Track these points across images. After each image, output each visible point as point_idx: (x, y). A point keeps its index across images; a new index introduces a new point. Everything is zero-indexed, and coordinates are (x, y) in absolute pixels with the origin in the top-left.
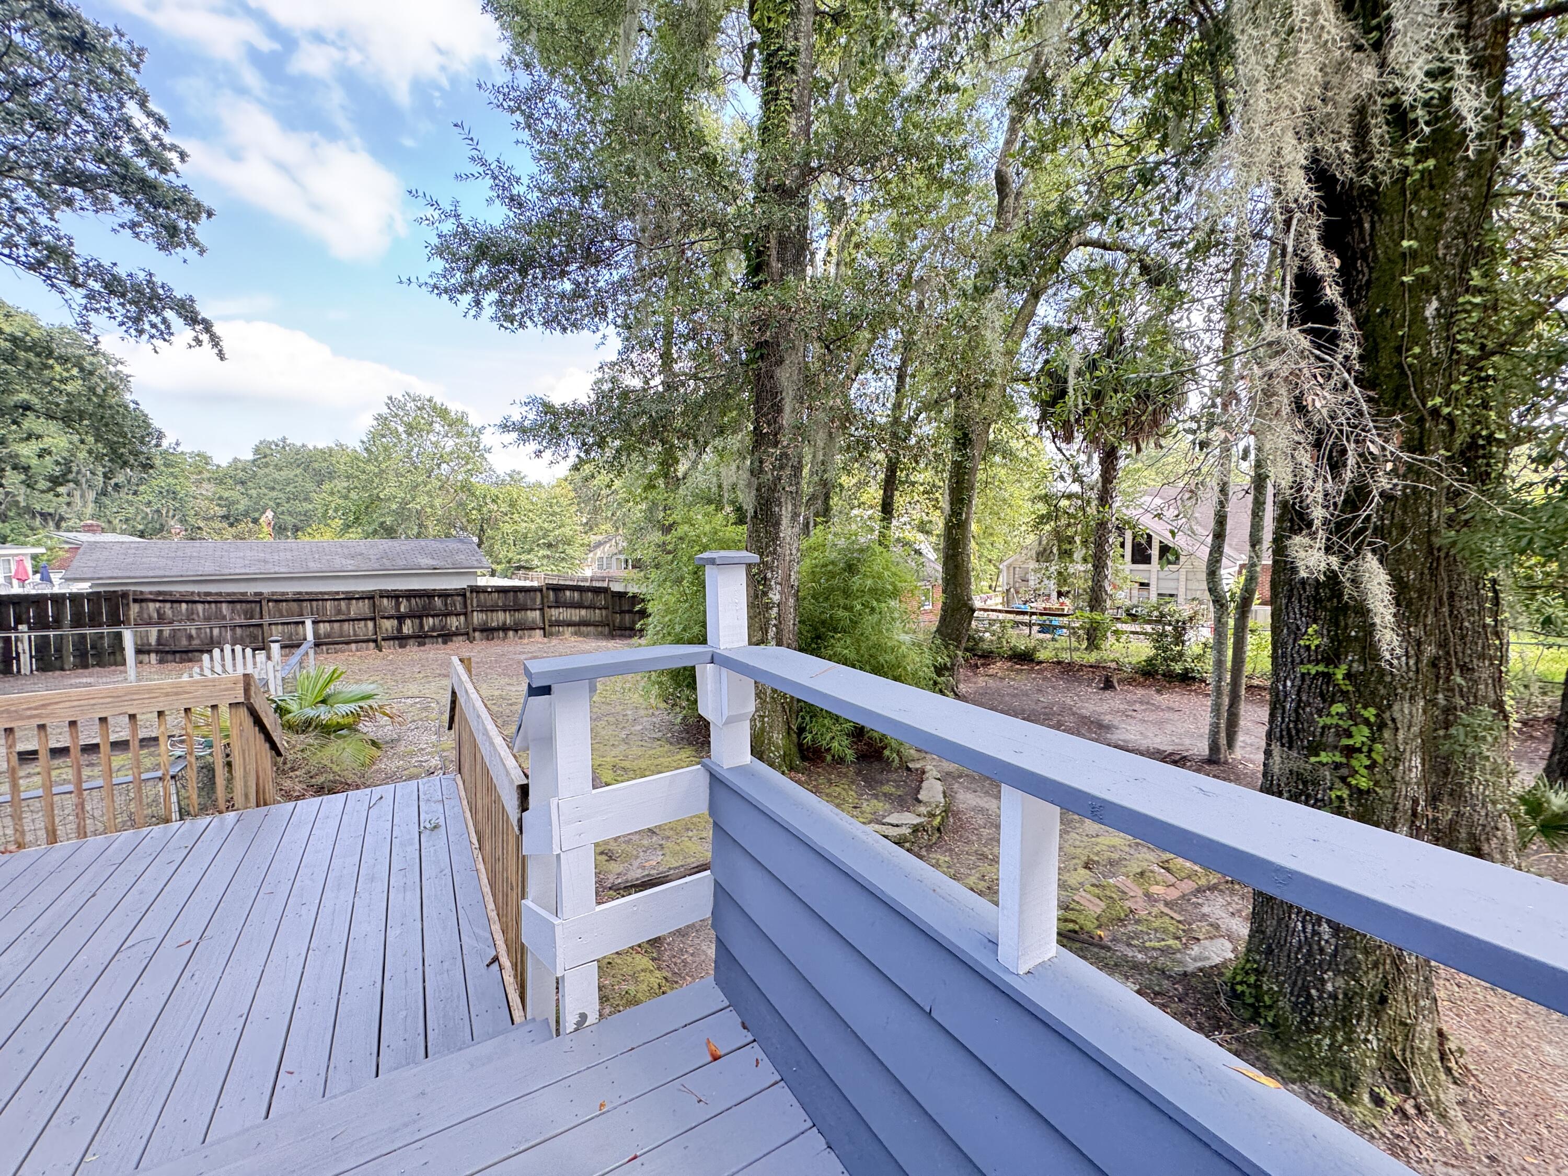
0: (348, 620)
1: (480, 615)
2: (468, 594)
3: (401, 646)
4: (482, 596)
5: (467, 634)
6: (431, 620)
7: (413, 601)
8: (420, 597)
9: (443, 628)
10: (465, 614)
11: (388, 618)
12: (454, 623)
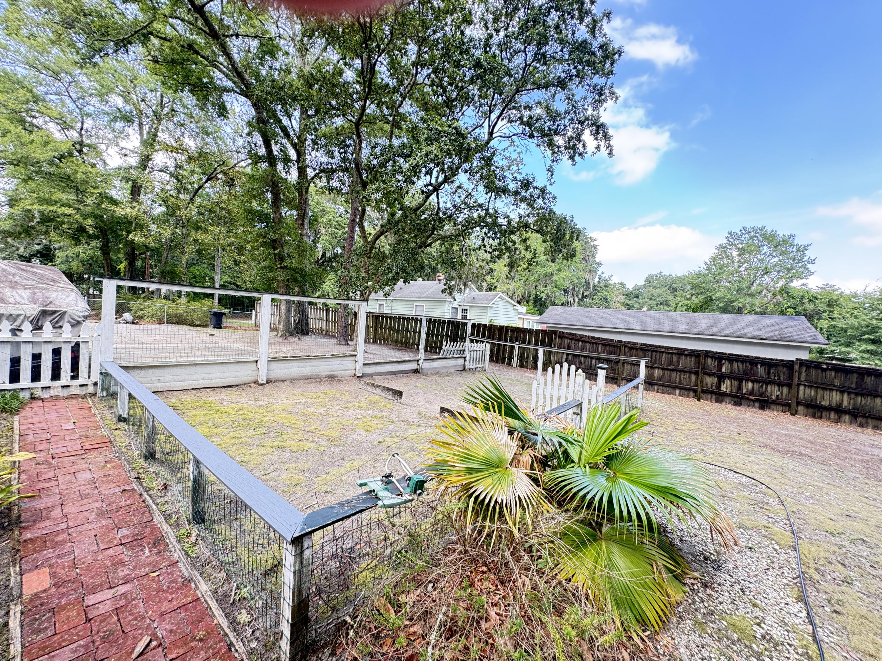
0: (677, 371)
1: (808, 391)
2: (796, 367)
3: (717, 401)
4: (813, 372)
5: (789, 405)
6: (750, 385)
7: (735, 364)
8: (742, 362)
9: (761, 395)
10: (790, 386)
11: (710, 375)
12: (774, 392)
